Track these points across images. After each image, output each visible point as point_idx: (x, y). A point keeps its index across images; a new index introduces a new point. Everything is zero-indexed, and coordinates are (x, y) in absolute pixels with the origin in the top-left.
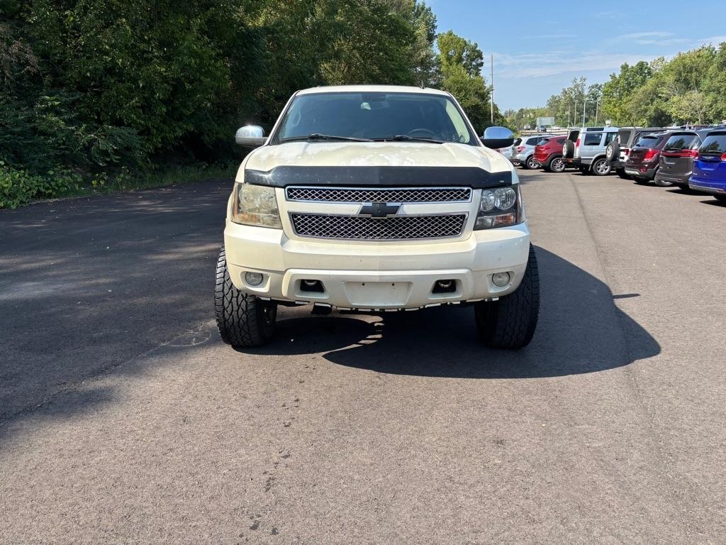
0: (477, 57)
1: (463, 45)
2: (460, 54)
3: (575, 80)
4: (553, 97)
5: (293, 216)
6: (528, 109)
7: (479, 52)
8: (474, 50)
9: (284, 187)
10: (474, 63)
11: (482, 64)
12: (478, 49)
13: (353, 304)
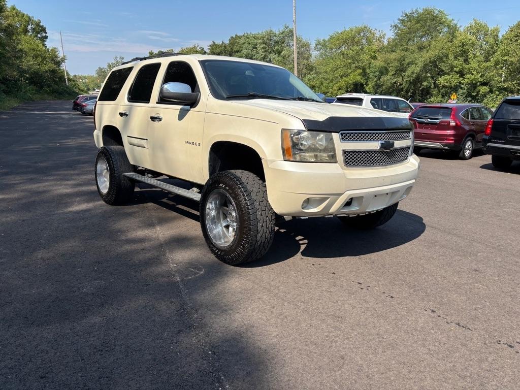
0: (41, 31)
1: (27, 19)
2: (26, 27)
3: (116, 58)
4: (99, 68)
5: (346, 153)
6: (80, 75)
7: (42, 27)
8: (38, 24)
9: (339, 133)
10: (39, 36)
11: (46, 37)
12: (41, 24)
13: (367, 211)
